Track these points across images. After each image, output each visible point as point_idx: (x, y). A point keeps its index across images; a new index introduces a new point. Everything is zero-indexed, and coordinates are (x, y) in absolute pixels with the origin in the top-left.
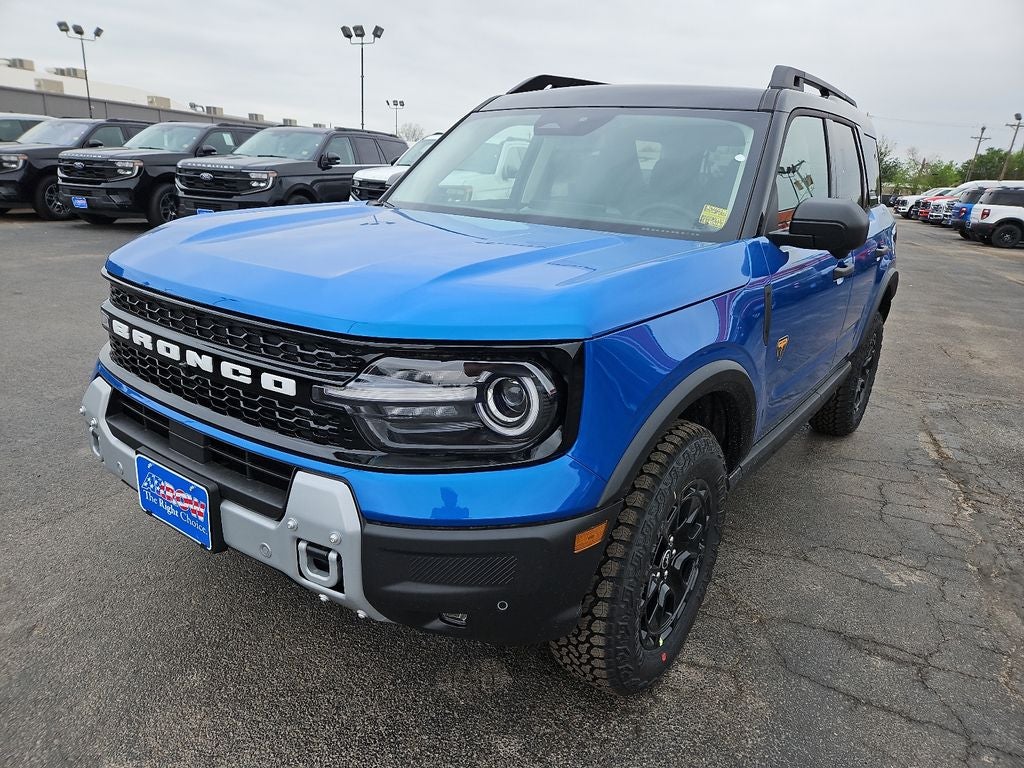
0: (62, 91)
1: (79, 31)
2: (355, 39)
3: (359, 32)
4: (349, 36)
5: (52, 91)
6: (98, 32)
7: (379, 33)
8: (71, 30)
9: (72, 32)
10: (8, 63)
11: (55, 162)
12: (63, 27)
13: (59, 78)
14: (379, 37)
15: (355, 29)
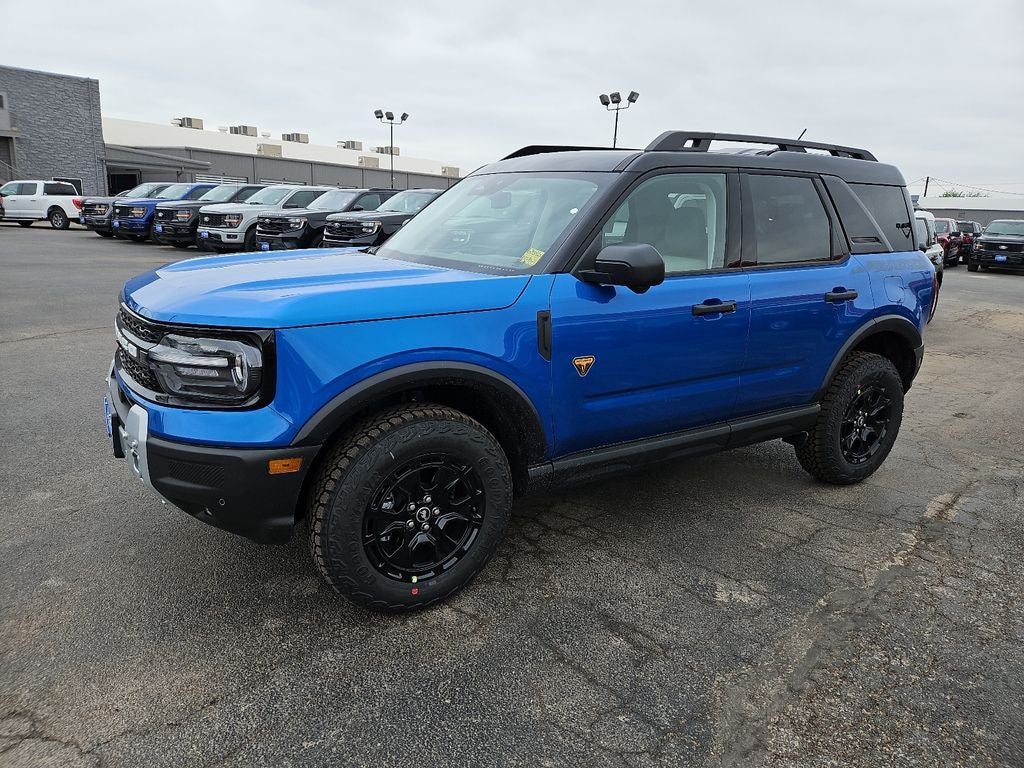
0: (378, 166)
1: (390, 117)
2: (612, 106)
3: (615, 99)
4: (606, 104)
5: (371, 167)
6: (404, 117)
7: (634, 98)
8: (385, 116)
9: (385, 118)
10: (344, 144)
11: (323, 224)
12: (379, 114)
13: (379, 155)
14: (634, 101)
15: (612, 96)
